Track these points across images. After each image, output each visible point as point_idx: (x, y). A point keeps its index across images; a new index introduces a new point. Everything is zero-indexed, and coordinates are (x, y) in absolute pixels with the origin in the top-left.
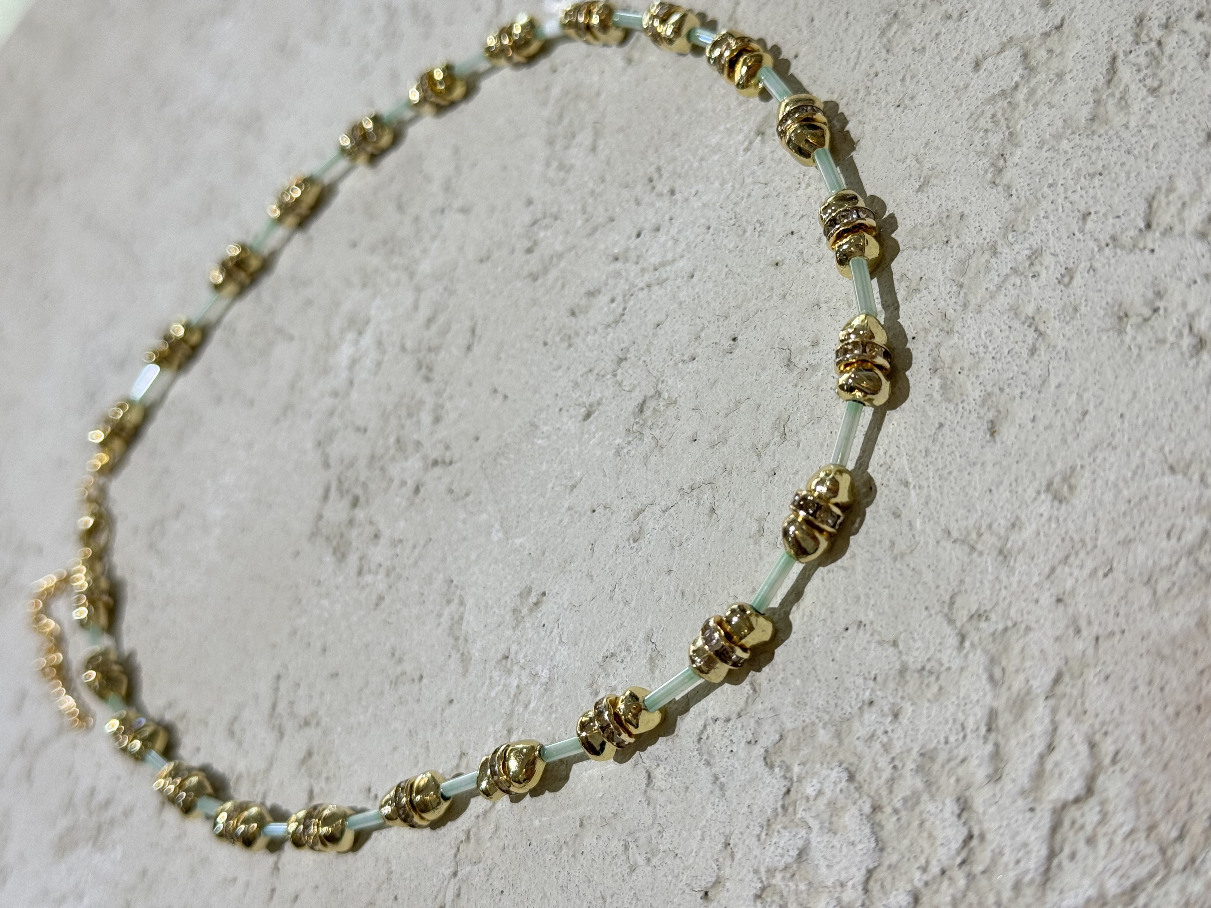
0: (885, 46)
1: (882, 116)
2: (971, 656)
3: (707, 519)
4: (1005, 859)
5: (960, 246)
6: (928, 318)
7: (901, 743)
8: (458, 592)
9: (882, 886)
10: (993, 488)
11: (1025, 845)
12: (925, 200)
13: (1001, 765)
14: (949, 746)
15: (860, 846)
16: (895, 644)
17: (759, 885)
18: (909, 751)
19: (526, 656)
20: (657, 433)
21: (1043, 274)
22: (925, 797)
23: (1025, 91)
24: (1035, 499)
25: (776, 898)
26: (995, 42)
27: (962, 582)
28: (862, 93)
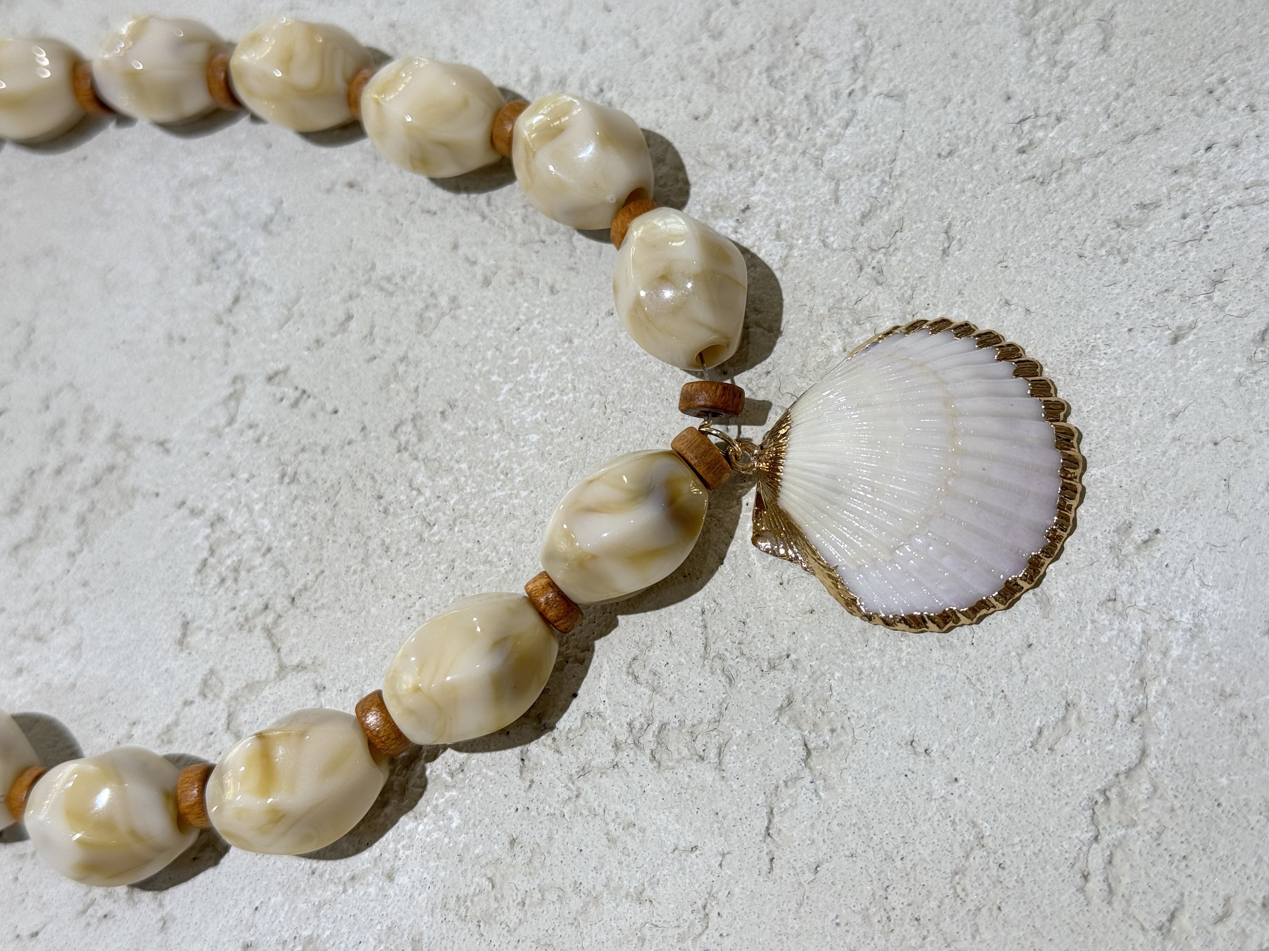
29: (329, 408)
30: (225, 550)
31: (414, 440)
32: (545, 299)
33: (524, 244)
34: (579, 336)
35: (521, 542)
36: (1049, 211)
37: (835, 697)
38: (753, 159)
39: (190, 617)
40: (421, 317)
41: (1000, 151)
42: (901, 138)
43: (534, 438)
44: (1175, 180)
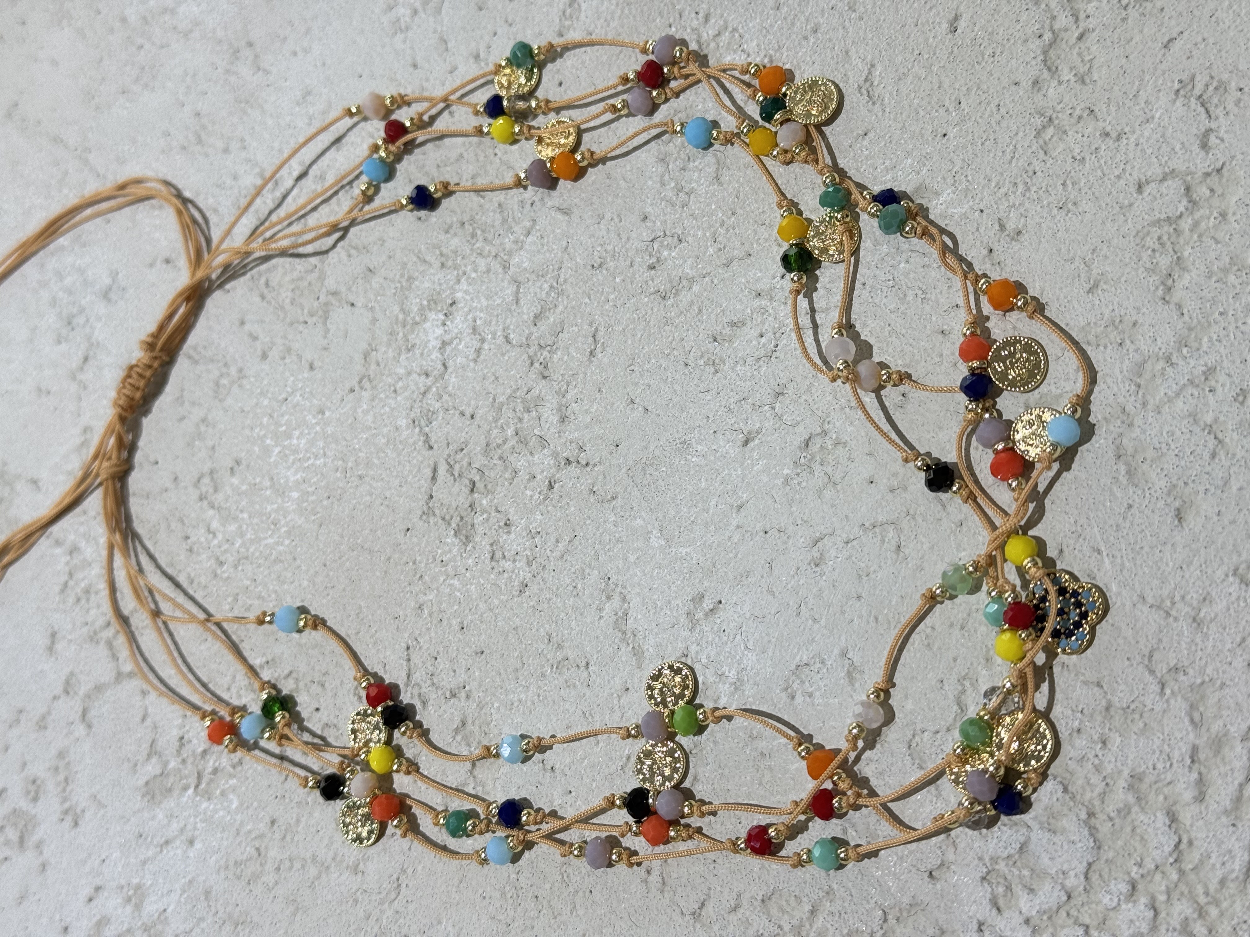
0: (1042, 148)
1: (1045, 215)
2: (1172, 701)
3: (895, 556)
4: (1212, 861)
5: (1136, 351)
6: (1109, 410)
7: (1112, 766)
8: (619, 589)
9: (1100, 875)
10: (1184, 567)
11: (1230, 851)
12: (1097, 302)
13: (1204, 789)
14: (1156, 772)
15: (1079, 845)
16: (1099, 685)
17: (985, 870)
18: (1120, 772)
19: (708, 657)
20: (829, 470)
21: (1219, 389)
22: (1135, 809)
23: (1190, 221)
24: (1224, 580)
25: (1002, 880)
26: (1158, 171)
27: (1160, 640)
28: (1021, 188)
29: (152, 459)
30: (79, 575)
31: (211, 490)
32: (306, 375)
33: (291, 324)
34: (329, 409)
35: (284, 582)
36: (667, 324)
37: (494, 723)
38: (459, 258)
39: (56, 628)
40: (217, 384)
41: (636, 267)
42: (566, 248)
43: (295, 495)
44: (757, 303)
